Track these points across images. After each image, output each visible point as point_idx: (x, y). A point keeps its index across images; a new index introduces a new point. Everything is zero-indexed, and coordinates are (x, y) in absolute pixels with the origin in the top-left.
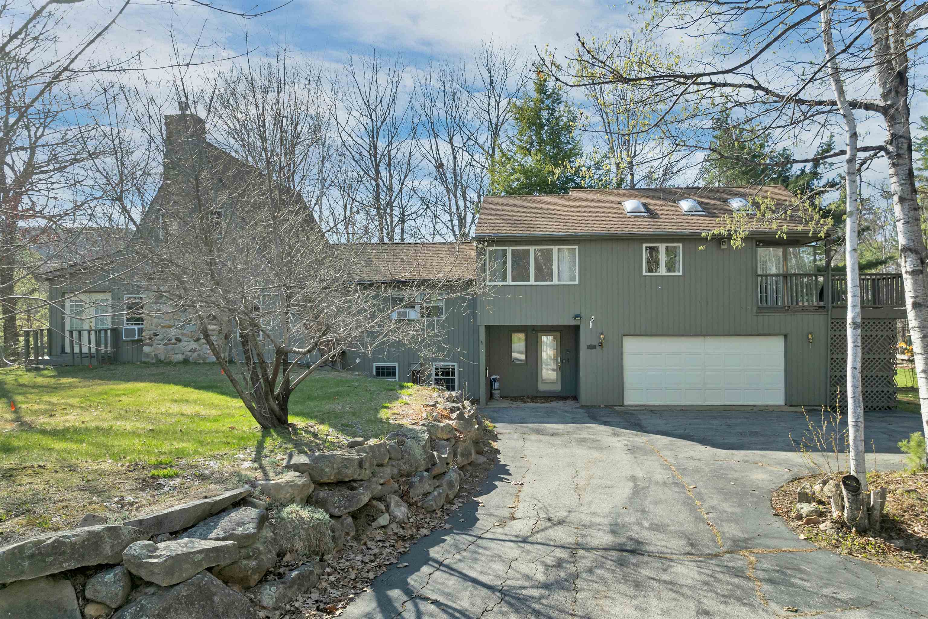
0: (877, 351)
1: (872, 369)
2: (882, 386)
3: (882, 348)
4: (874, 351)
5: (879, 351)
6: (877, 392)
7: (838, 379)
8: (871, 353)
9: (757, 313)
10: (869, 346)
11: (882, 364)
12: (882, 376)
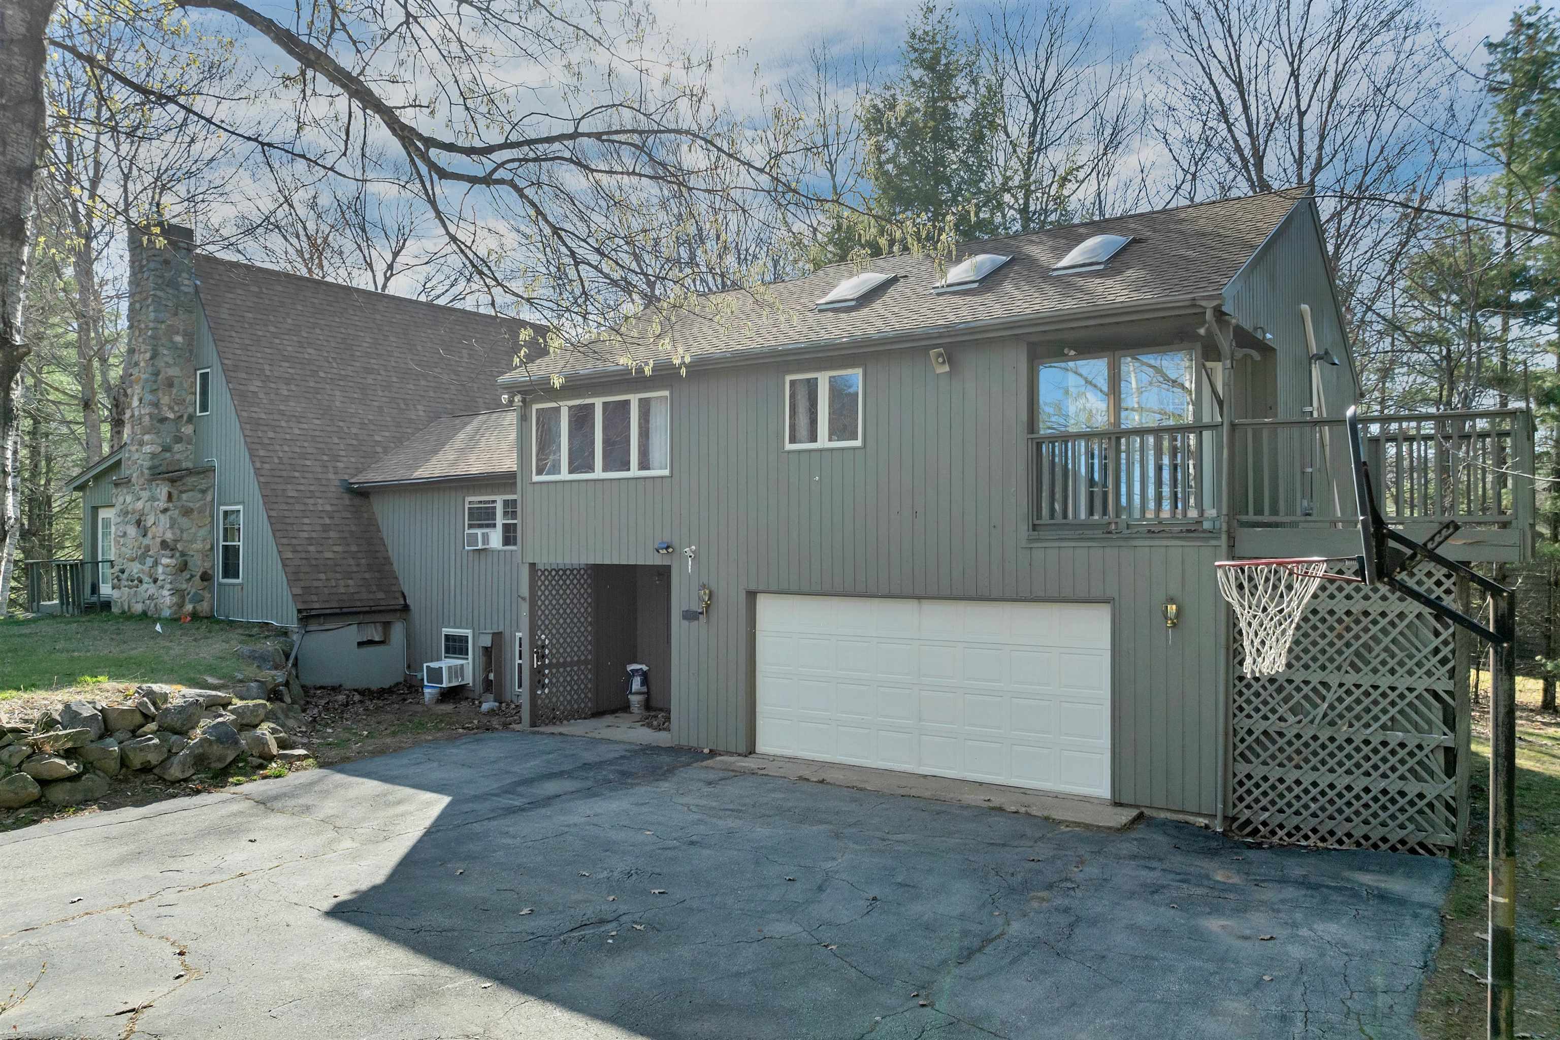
0: (1384, 663)
1: (1366, 718)
2: (1402, 778)
3: (1400, 655)
4: (1375, 663)
5: (1392, 663)
6: (1384, 792)
7: (1257, 740)
8: (1366, 669)
9: (1030, 540)
10: (1356, 645)
11: (1401, 704)
12: (1402, 745)
